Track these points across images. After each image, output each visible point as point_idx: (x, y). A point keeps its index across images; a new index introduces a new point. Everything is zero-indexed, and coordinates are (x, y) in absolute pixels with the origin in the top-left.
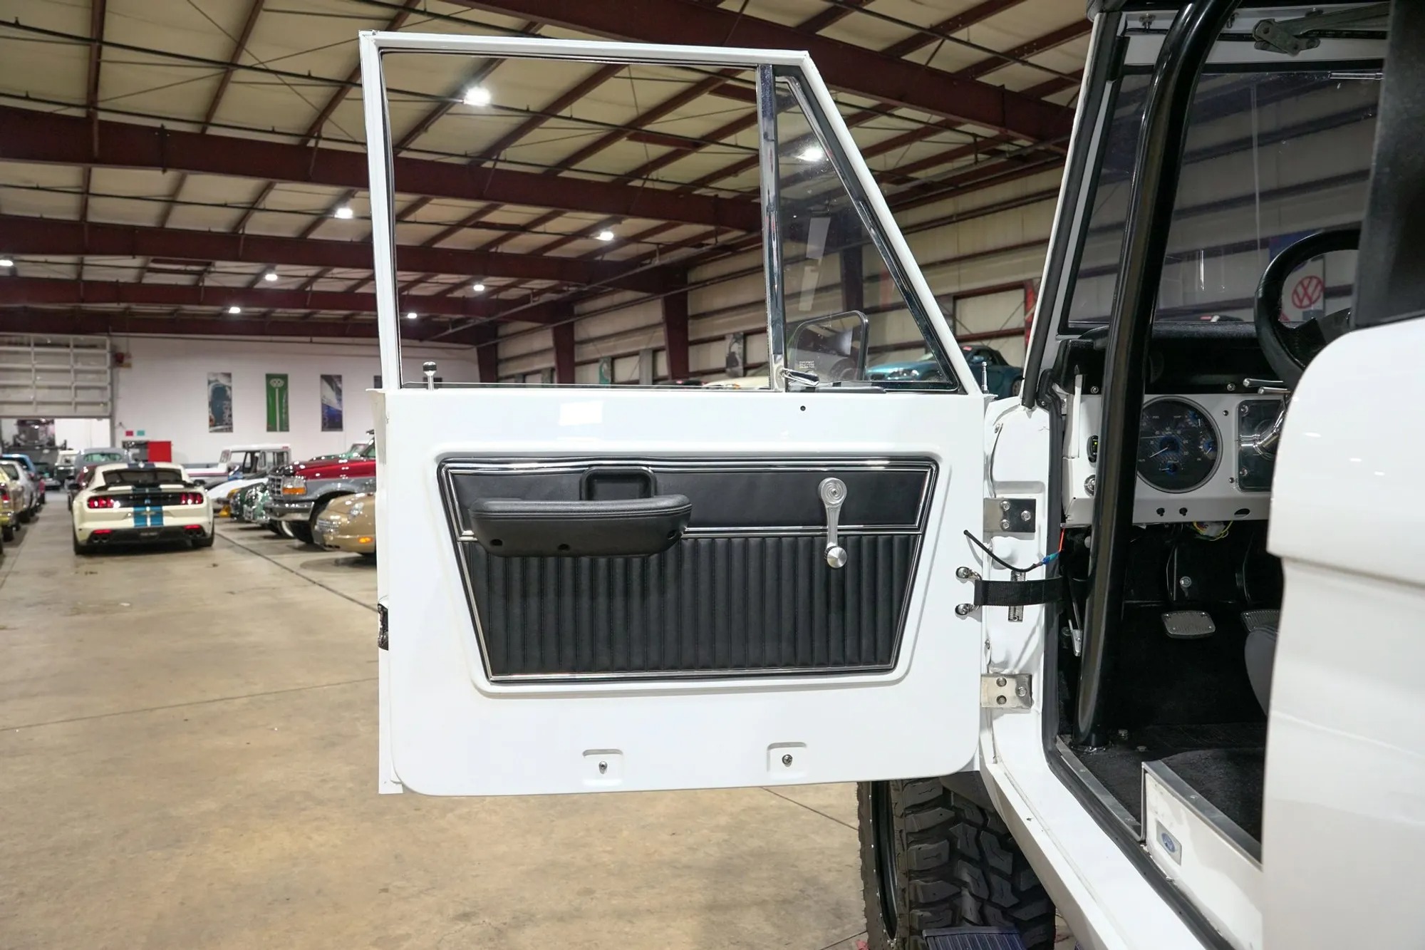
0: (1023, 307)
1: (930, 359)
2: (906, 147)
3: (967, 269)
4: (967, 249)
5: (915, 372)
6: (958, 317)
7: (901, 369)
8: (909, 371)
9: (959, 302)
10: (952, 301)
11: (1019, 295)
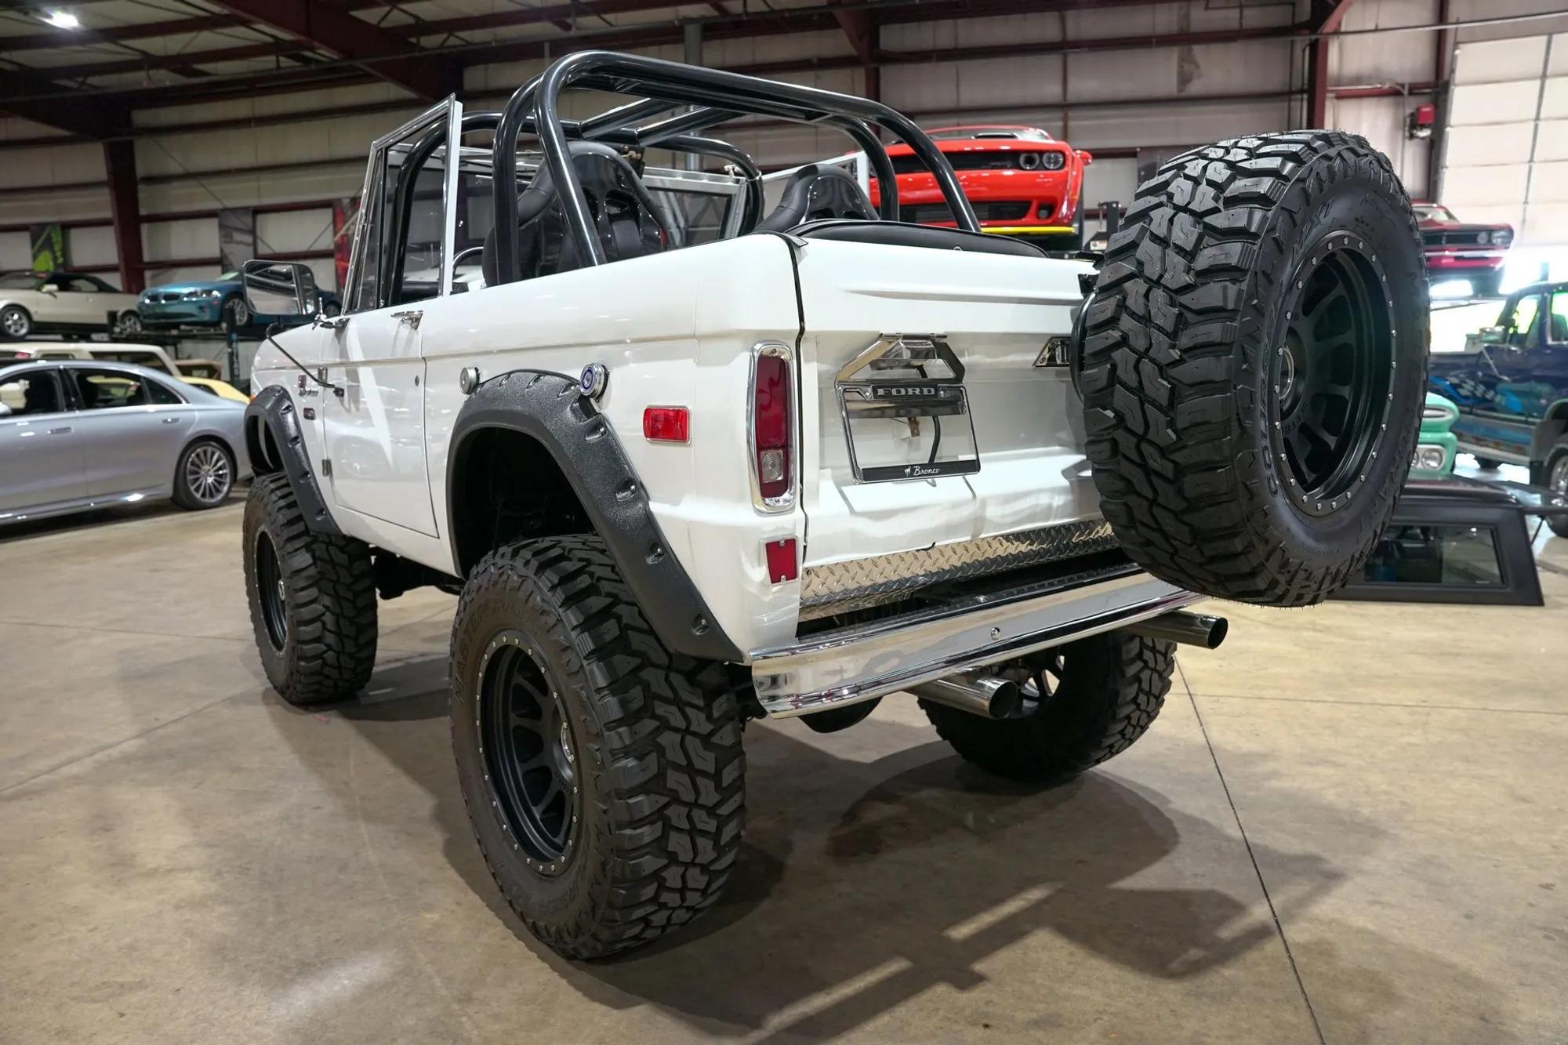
0: (331, 227)
1: (233, 279)
2: (194, 34)
3: (267, 181)
4: (265, 158)
5: (215, 293)
6: (259, 233)
7: (199, 289)
8: (209, 292)
9: (260, 218)
10: (251, 215)
11: (326, 215)
